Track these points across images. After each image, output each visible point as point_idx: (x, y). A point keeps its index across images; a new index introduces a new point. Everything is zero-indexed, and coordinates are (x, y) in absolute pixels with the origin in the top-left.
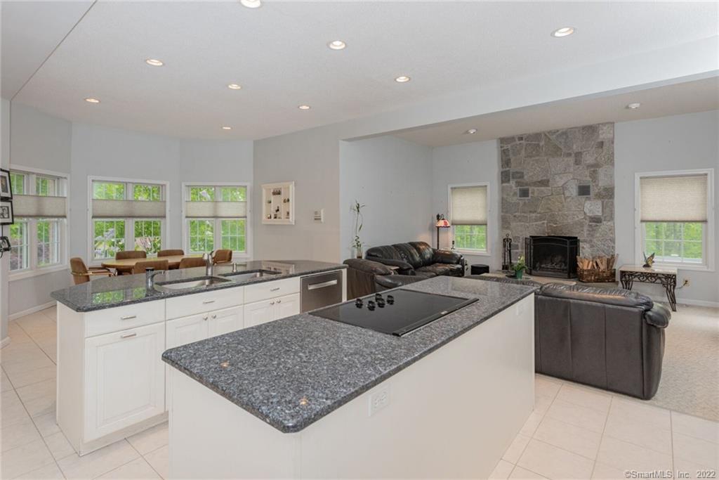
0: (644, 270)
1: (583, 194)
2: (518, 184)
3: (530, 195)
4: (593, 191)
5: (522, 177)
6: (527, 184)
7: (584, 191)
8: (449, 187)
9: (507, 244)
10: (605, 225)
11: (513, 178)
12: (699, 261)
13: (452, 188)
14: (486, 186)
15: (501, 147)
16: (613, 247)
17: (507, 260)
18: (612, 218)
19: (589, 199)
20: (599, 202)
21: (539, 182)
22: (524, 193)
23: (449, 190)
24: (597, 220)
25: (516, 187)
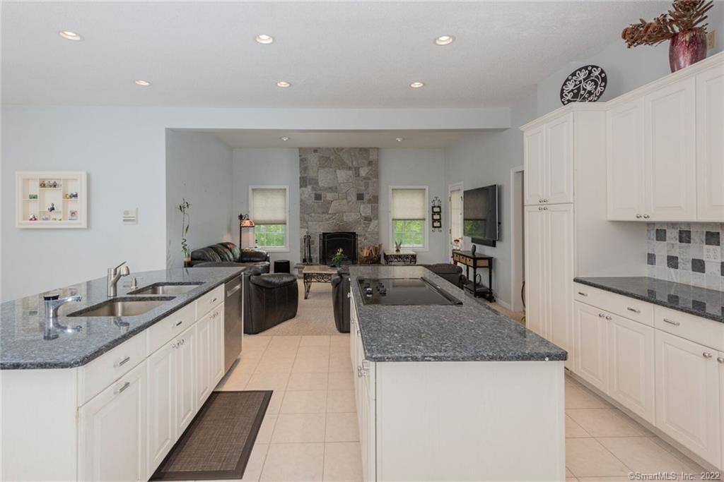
0: (395, 253)
1: (360, 199)
2: (314, 189)
3: (322, 198)
4: (367, 197)
5: (317, 183)
6: (320, 190)
7: (360, 197)
8: (250, 188)
9: (308, 241)
10: (374, 223)
11: (310, 184)
12: (421, 245)
13: (253, 190)
14: (285, 189)
15: (300, 156)
16: (378, 239)
17: (307, 255)
18: (377, 218)
19: (364, 203)
20: (369, 206)
21: (330, 188)
22: (318, 197)
23: (250, 191)
24: (368, 219)
25: (312, 191)
